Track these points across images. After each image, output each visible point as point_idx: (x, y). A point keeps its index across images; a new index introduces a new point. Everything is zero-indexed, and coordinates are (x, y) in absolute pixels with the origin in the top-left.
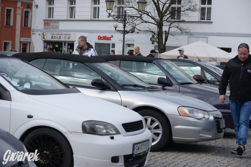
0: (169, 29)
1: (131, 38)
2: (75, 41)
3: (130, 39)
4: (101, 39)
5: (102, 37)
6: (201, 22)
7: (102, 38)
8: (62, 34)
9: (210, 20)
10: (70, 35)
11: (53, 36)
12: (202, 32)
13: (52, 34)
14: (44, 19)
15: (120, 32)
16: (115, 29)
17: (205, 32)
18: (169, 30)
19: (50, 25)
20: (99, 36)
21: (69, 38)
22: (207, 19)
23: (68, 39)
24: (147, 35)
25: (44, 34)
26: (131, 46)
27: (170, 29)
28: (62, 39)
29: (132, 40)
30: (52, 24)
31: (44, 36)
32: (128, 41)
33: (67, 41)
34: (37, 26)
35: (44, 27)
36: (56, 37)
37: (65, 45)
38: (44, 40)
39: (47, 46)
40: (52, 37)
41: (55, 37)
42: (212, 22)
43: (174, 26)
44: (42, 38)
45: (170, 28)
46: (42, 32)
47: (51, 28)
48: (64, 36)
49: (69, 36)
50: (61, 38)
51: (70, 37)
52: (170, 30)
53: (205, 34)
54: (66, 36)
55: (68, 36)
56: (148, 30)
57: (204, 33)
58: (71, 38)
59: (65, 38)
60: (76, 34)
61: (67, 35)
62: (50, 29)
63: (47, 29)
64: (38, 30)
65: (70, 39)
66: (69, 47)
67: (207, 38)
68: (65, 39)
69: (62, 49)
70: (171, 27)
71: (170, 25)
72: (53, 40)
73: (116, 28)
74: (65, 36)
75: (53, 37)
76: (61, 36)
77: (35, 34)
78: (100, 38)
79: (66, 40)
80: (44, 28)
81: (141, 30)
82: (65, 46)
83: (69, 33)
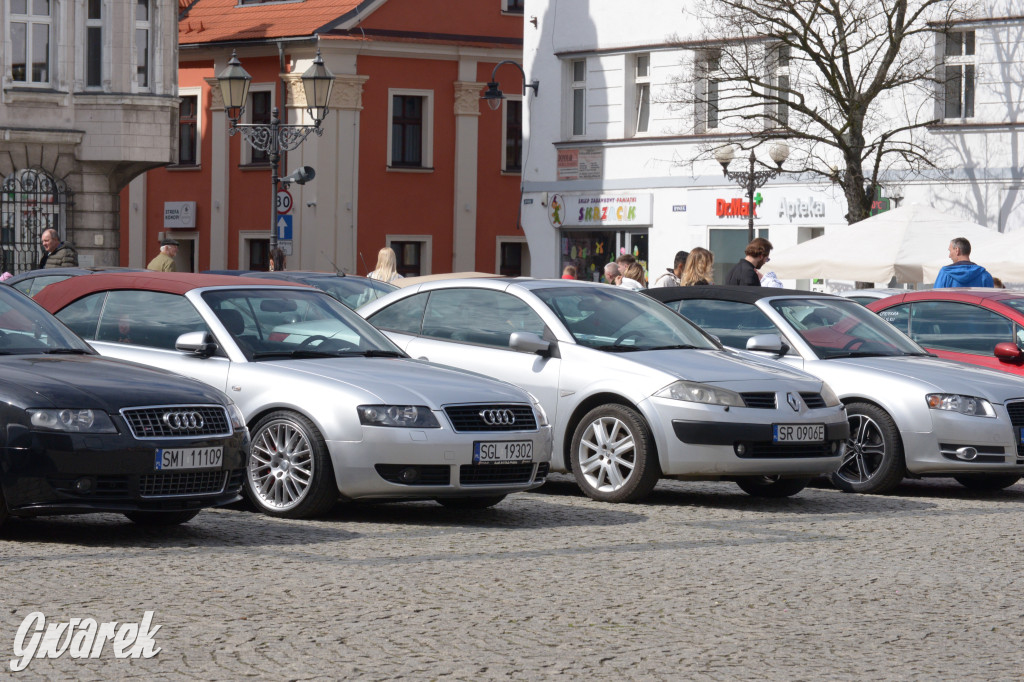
2: (651, 226)
3: (811, 208)
4: (727, 214)
5: (729, 206)
7: (730, 211)
8: (610, 197)
10: (634, 200)
11: (585, 206)
13: (581, 201)
14: (559, 140)
19: (575, 164)
20: (720, 203)
21: (632, 212)
23: (629, 217)
25: (558, 200)
28: (612, 220)
29: (815, 212)
30: (581, 159)
31: (557, 209)
32: (806, 216)
33: (629, 228)
34: (537, 170)
35: (558, 173)
36: (593, 213)
37: (623, 245)
38: (557, 225)
39: (569, 249)
40: (581, 210)
41: (589, 210)
44: (553, 219)
46: (551, 195)
47: (577, 175)
48: (615, 205)
49: (632, 204)
50: (607, 214)
51: (634, 208)
54: (624, 204)
55: (627, 205)
58: (636, 212)
59: (621, 214)
60: (652, 196)
61: (624, 200)
62: (575, 178)
63: (568, 178)
64: (540, 187)
65: (634, 216)
66: (636, 249)
68: (619, 217)
72: (585, 223)
74: (620, 204)
75: (584, 212)
76: (609, 204)
77: (532, 201)
78: (723, 209)
79: (625, 222)
80: (560, 179)
83: (632, 193)
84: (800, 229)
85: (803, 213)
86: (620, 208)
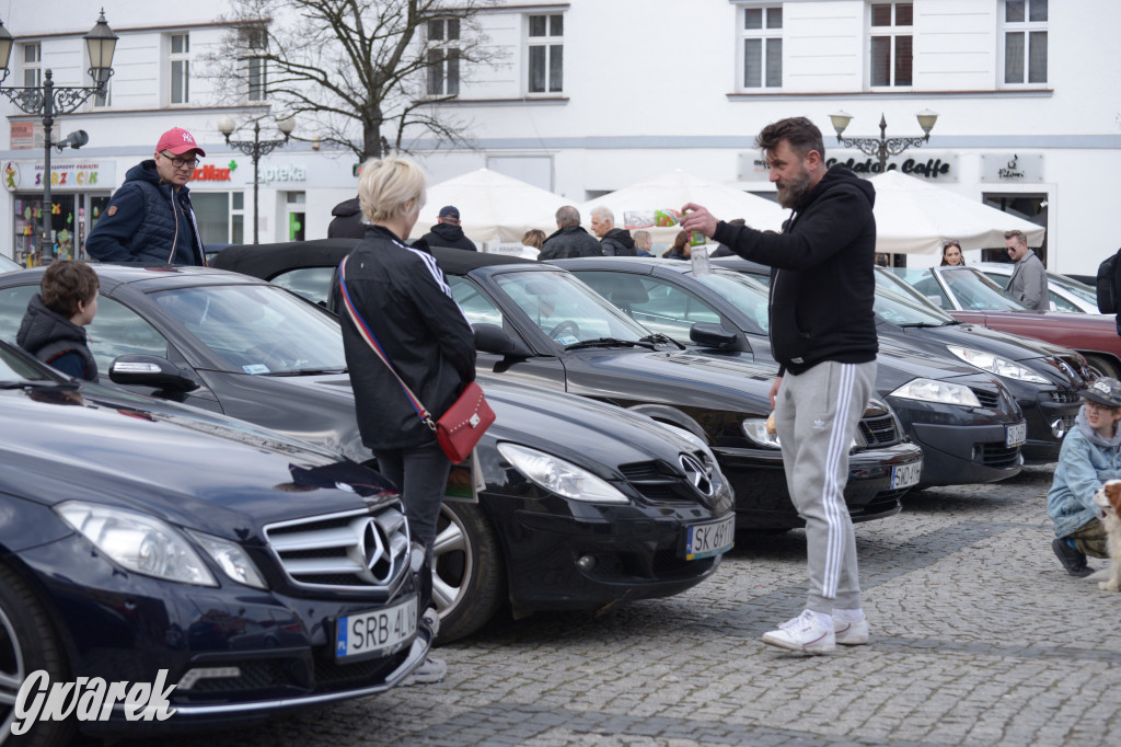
0: (400, 131)
1: (296, 171)
3: (291, 174)
4: (199, 179)
5: (199, 172)
6: (528, 100)
7: (201, 175)
8: (69, 164)
9: (560, 90)
10: (95, 166)
11: (42, 172)
12: (535, 136)
13: (38, 168)
14: (11, 115)
15: (243, 148)
16: (224, 138)
17: (543, 135)
18: (399, 136)
19: (30, 136)
21: (93, 178)
22: (551, 90)
23: (90, 182)
24: (331, 156)
25: (13, 167)
26: (298, 198)
27: (405, 129)
28: (71, 185)
29: (296, 176)
30: (36, 133)
31: (12, 174)
32: (286, 180)
33: (89, 192)
35: (11, 143)
37: (82, 206)
38: (12, 189)
39: (23, 210)
40: (38, 176)
42: (567, 99)
43: (419, 119)
44: (7, 184)
45: (403, 125)
46: (6, 162)
47: (33, 146)
48: (76, 171)
49: (94, 170)
50: (67, 179)
51: (96, 174)
52: (403, 134)
53: (542, 143)
54: (84, 171)
55: (89, 171)
56: (330, 136)
57: (541, 140)
58: (98, 177)
59: (82, 178)
60: (115, 162)
61: (85, 167)
62: (30, 149)
63: (21, 147)
65: (95, 181)
66: (96, 209)
67: (550, 157)
68: (80, 182)
69: (73, 220)
70: (406, 121)
71: (403, 117)
72: (41, 187)
73: (227, 135)
74: (80, 170)
75: (41, 178)
76: (68, 171)
78: (193, 174)
79: (85, 186)
80: (14, 148)
81: (302, 140)
82: (82, 210)
83: (93, 161)
84: (280, 193)
85: (283, 178)
86: (81, 174)
